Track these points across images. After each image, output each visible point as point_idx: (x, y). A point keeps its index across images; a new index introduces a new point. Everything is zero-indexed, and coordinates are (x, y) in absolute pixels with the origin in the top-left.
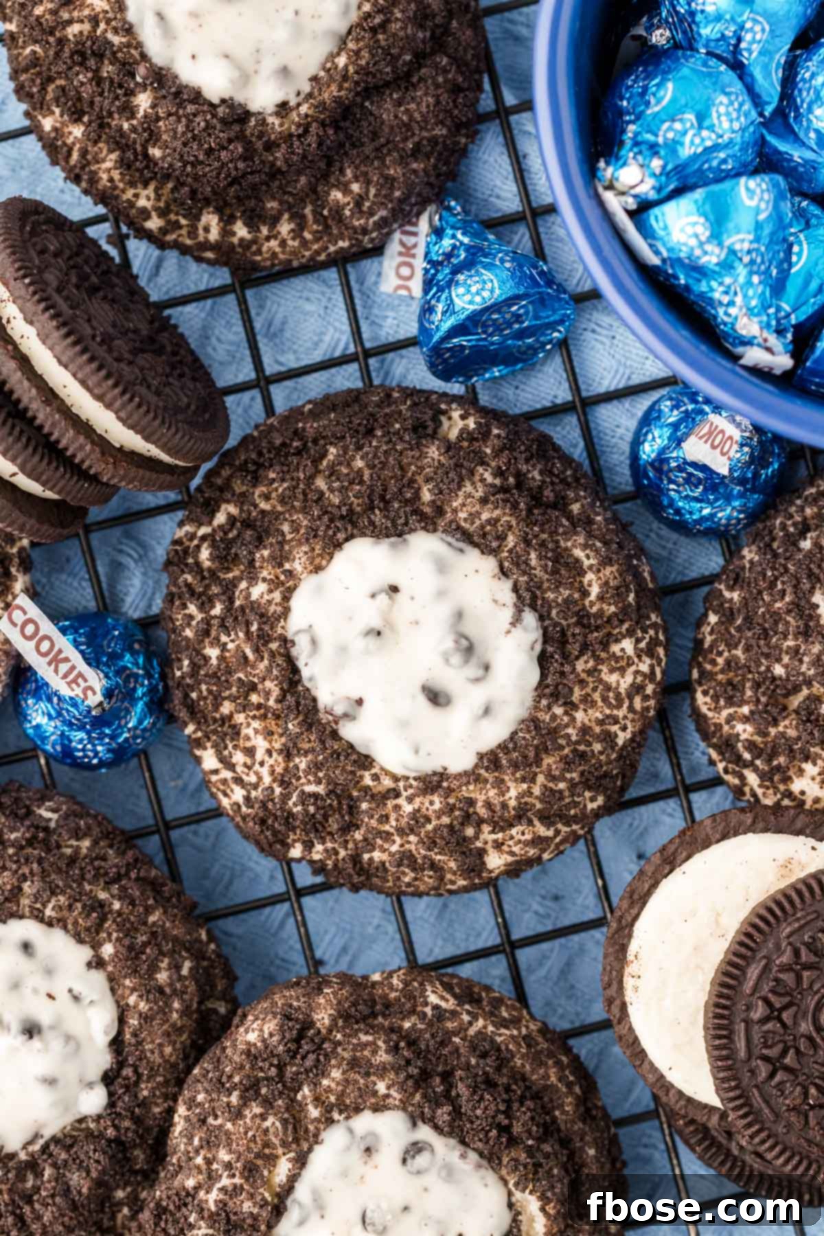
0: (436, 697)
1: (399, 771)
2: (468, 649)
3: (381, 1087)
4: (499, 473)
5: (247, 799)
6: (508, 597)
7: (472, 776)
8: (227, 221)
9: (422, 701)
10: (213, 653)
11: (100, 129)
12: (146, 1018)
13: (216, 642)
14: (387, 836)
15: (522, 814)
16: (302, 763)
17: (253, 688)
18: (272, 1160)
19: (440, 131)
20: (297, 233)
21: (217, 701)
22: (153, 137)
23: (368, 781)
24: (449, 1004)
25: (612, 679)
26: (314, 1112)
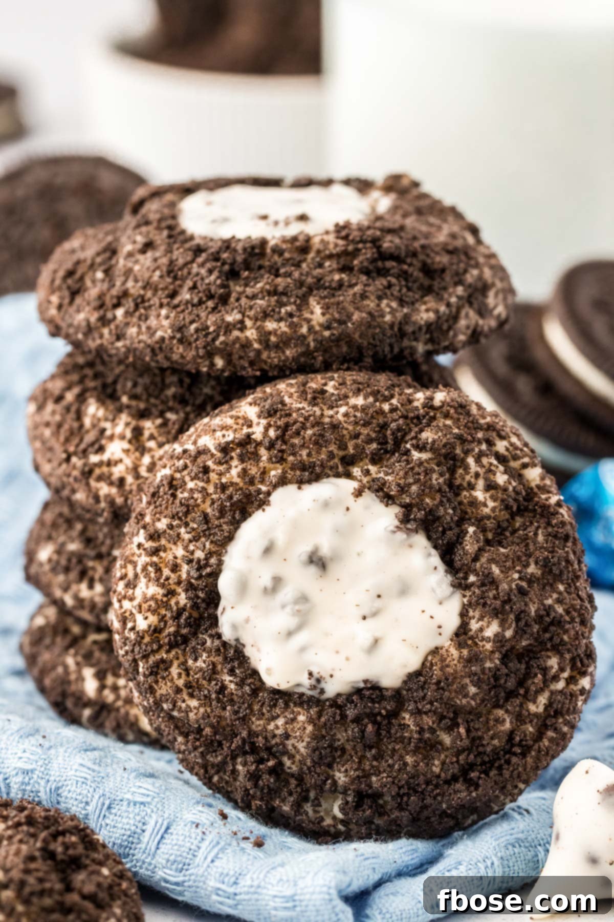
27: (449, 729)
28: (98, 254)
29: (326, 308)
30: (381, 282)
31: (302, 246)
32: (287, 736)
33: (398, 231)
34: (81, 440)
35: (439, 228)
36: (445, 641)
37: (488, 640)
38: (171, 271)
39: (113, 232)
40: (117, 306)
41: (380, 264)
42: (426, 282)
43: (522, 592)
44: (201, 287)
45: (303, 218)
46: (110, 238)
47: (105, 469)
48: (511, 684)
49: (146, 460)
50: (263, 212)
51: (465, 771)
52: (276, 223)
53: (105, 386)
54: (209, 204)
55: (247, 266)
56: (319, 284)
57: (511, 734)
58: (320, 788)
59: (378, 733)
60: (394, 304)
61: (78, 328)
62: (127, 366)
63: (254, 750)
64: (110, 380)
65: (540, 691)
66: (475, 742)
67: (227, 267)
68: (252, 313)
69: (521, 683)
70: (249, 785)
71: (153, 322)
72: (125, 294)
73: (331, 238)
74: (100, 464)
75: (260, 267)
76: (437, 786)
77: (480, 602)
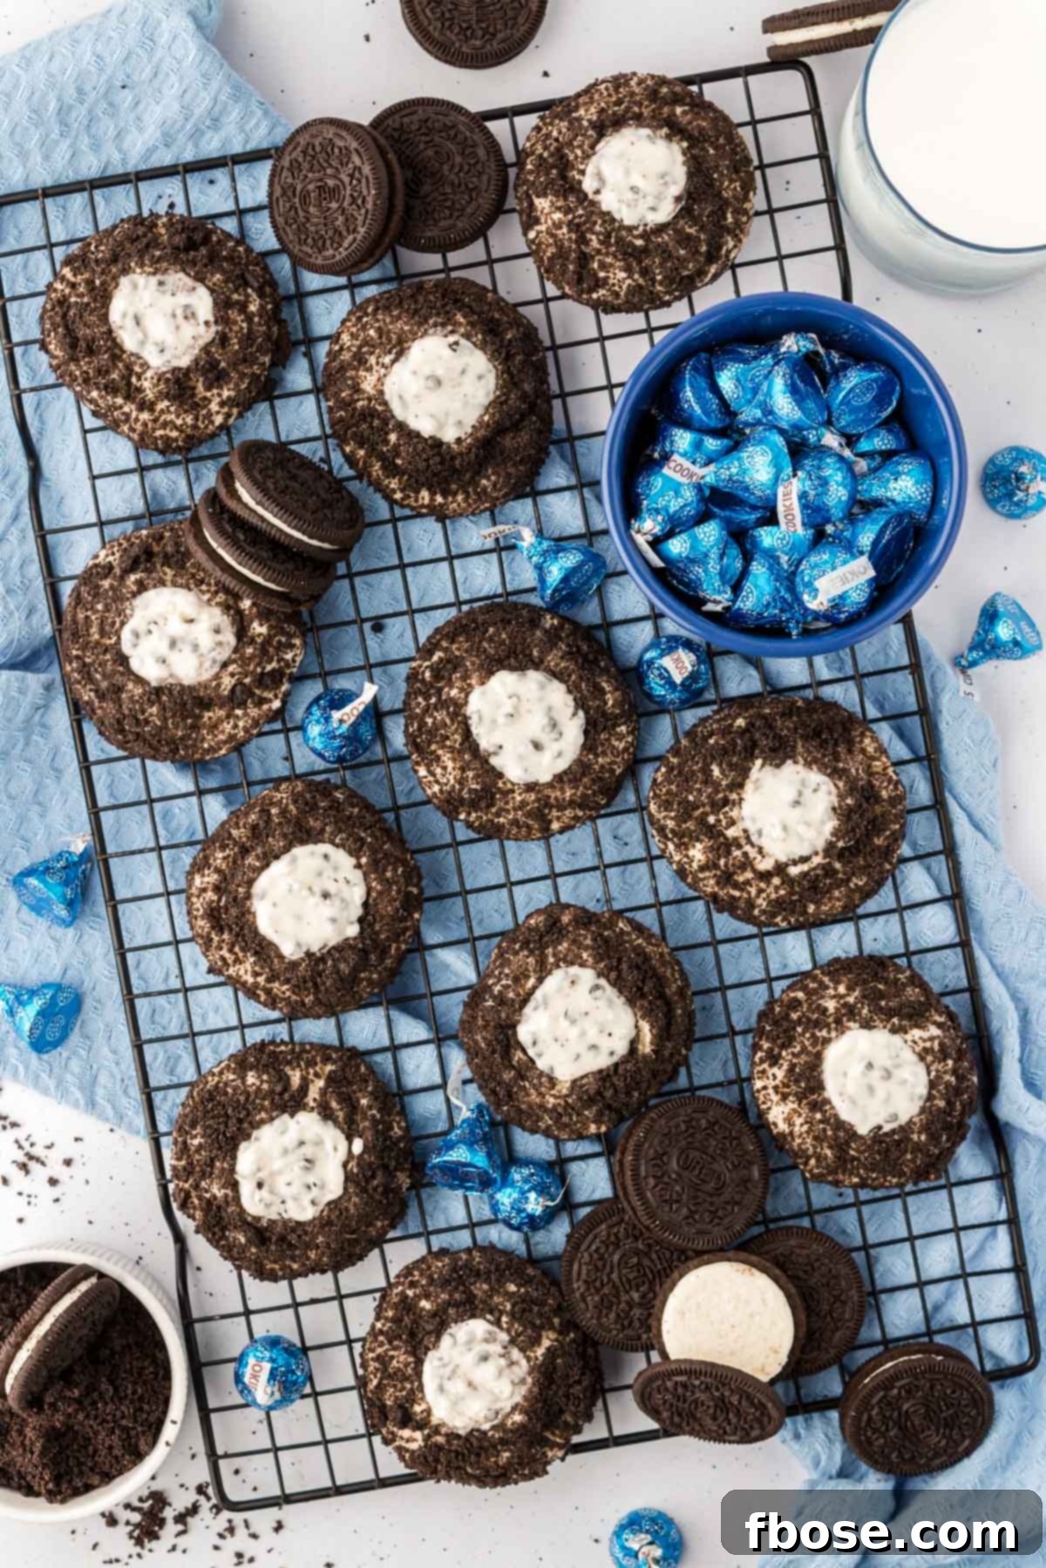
0: (537, 746)
1: (515, 780)
2: (554, 725)
3: (585, 955)
4: (568, 645)
5: (441, 791)
6: (571, 703)
7: (550, 785)
8: (433, 494)
9: (531, 747)
10: (429, 721)
11: (372, 451)
12: (380, 893)
13: (431, 716)
14: (508, 811)
15: (572, 803)
16: (470, 774)
17: (447, 738)
18: (527, 977)
19: (532, 452)
20: (466, 500)
21: (430, 742)
22: (398, 455)
23: (500, 784)
24: (627, 929)
25: (616, 743)
26: (551, 960)
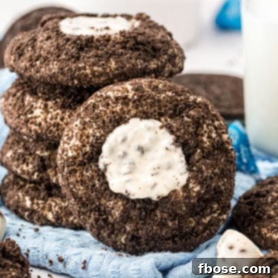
27: (172, 220)
28: (29, 41)
29: (116, 62)
30: (137, 53)
31: (107, 39)
32: (113, 208)
33: (143, 34)
34: (24, 109)
35: (158, 34)
36: (179, 188)
37: (194, 192)
38: (58, 47)
39: (34, 33)
40: (37, 60)
41: (137, 46)
42: (154, 53)
43: (211, 178)
44: (69, 53)
45: (107, 28)
46: (33, 35)
47: (34, 120)
48: (198, 210)
49: (50, 116)
50: (92, 26)
51: (174, 236)
52: (97, 30)
53: (32, 90)
54: (71, 23)
55: (86, 46)
56: (114, 54)
57: (193, 228)
58: (119, 230)
59: (146, 216)
60: (142, 61)
61: (22, 69)
62: (41, 83)
63: (99, 210)
64: (34, 87)
65: (208, 215)
66: (180, 228)
67: (79, 46)
68: (88, 64)
69: (202, 210)
70: (94, 222)
71: (51, 66)
72: (40, 56)
73: (118, 36)
74: (32, 118)
75: (92, 47)
76: (162, 240)
77: (195, 178)
